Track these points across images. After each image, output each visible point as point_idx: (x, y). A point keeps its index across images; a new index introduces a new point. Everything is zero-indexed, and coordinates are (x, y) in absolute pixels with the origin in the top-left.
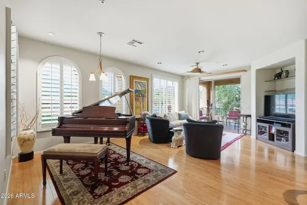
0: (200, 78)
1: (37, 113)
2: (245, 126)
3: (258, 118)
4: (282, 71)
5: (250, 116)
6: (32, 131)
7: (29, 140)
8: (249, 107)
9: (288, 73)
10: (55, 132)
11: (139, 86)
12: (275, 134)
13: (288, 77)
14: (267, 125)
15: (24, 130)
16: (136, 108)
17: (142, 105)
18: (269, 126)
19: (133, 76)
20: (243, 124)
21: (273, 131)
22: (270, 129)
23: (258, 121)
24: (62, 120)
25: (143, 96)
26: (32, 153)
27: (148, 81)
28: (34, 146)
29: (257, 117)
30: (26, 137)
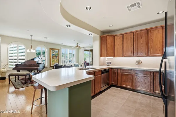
1: (7, 63)
6: (5, 69)
7: (4, 72)
10: (14, 69)
11: (54, 52)
15: (2, 69)
16: (52, 61)
17: (56, 60)
19: (51, 48)
24: (16, 65)
25: (56, 57)
26: (5, 77)
27: (59, 50)
28: (6, 75)
30: (3, 71)
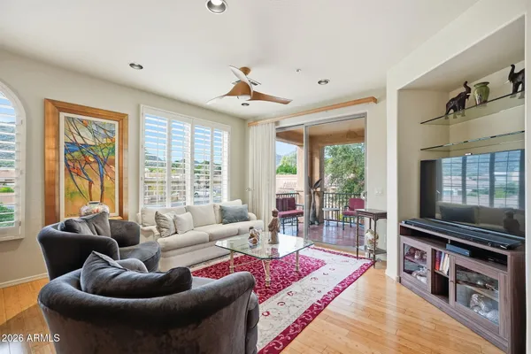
0: (277, 123)
2: (374, 242)
3: (403, 224)
4: (469, 90)
5: (384, 215)
8: (383, 193)
9: (487, 92)
12: (451, 278)
13: (485, 102)
14: (427, 248)
16: (70, 194)
17: (96, 187)
18: (434, 252)
20: (368, 236)
21: (445, 267)
22: (436, 260)
23: (404, 231)
29: (400, 221)
